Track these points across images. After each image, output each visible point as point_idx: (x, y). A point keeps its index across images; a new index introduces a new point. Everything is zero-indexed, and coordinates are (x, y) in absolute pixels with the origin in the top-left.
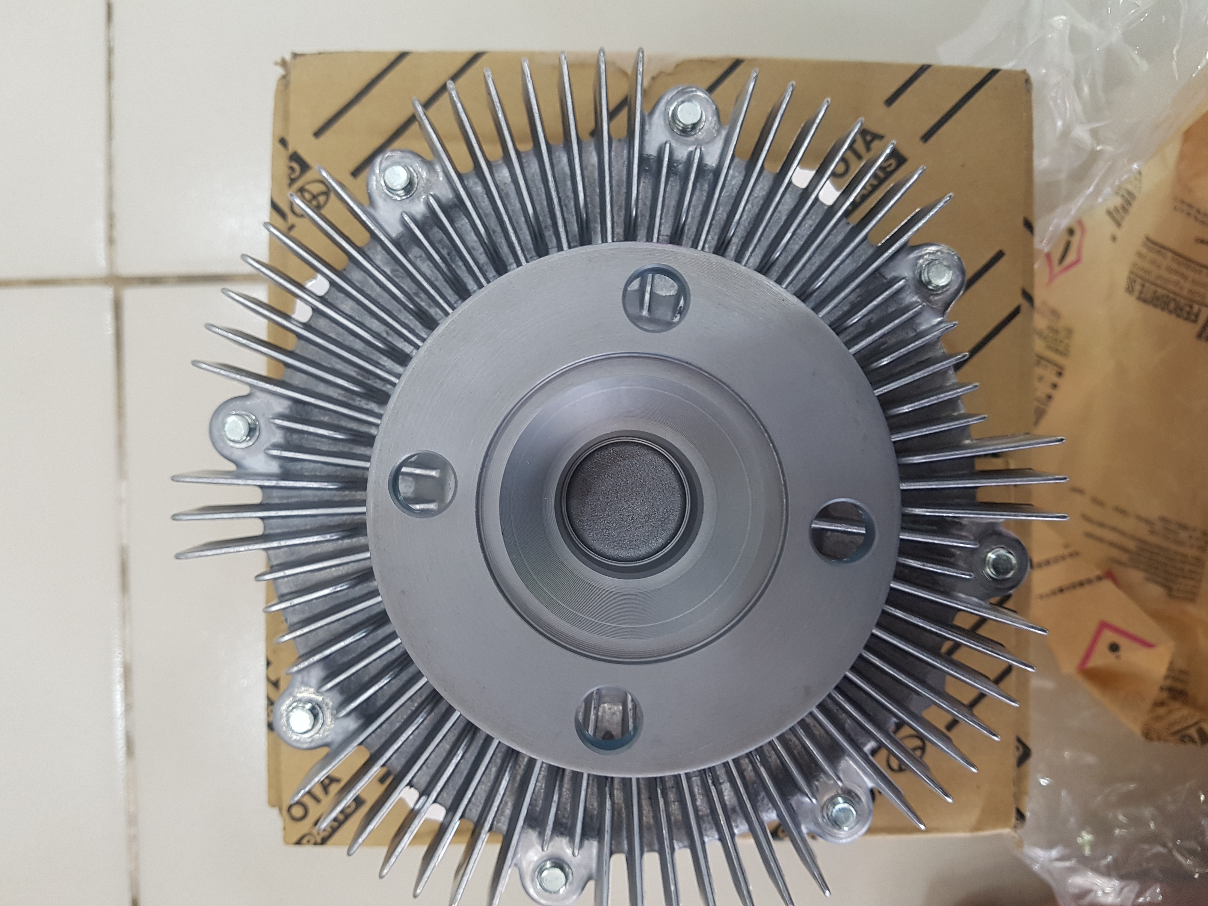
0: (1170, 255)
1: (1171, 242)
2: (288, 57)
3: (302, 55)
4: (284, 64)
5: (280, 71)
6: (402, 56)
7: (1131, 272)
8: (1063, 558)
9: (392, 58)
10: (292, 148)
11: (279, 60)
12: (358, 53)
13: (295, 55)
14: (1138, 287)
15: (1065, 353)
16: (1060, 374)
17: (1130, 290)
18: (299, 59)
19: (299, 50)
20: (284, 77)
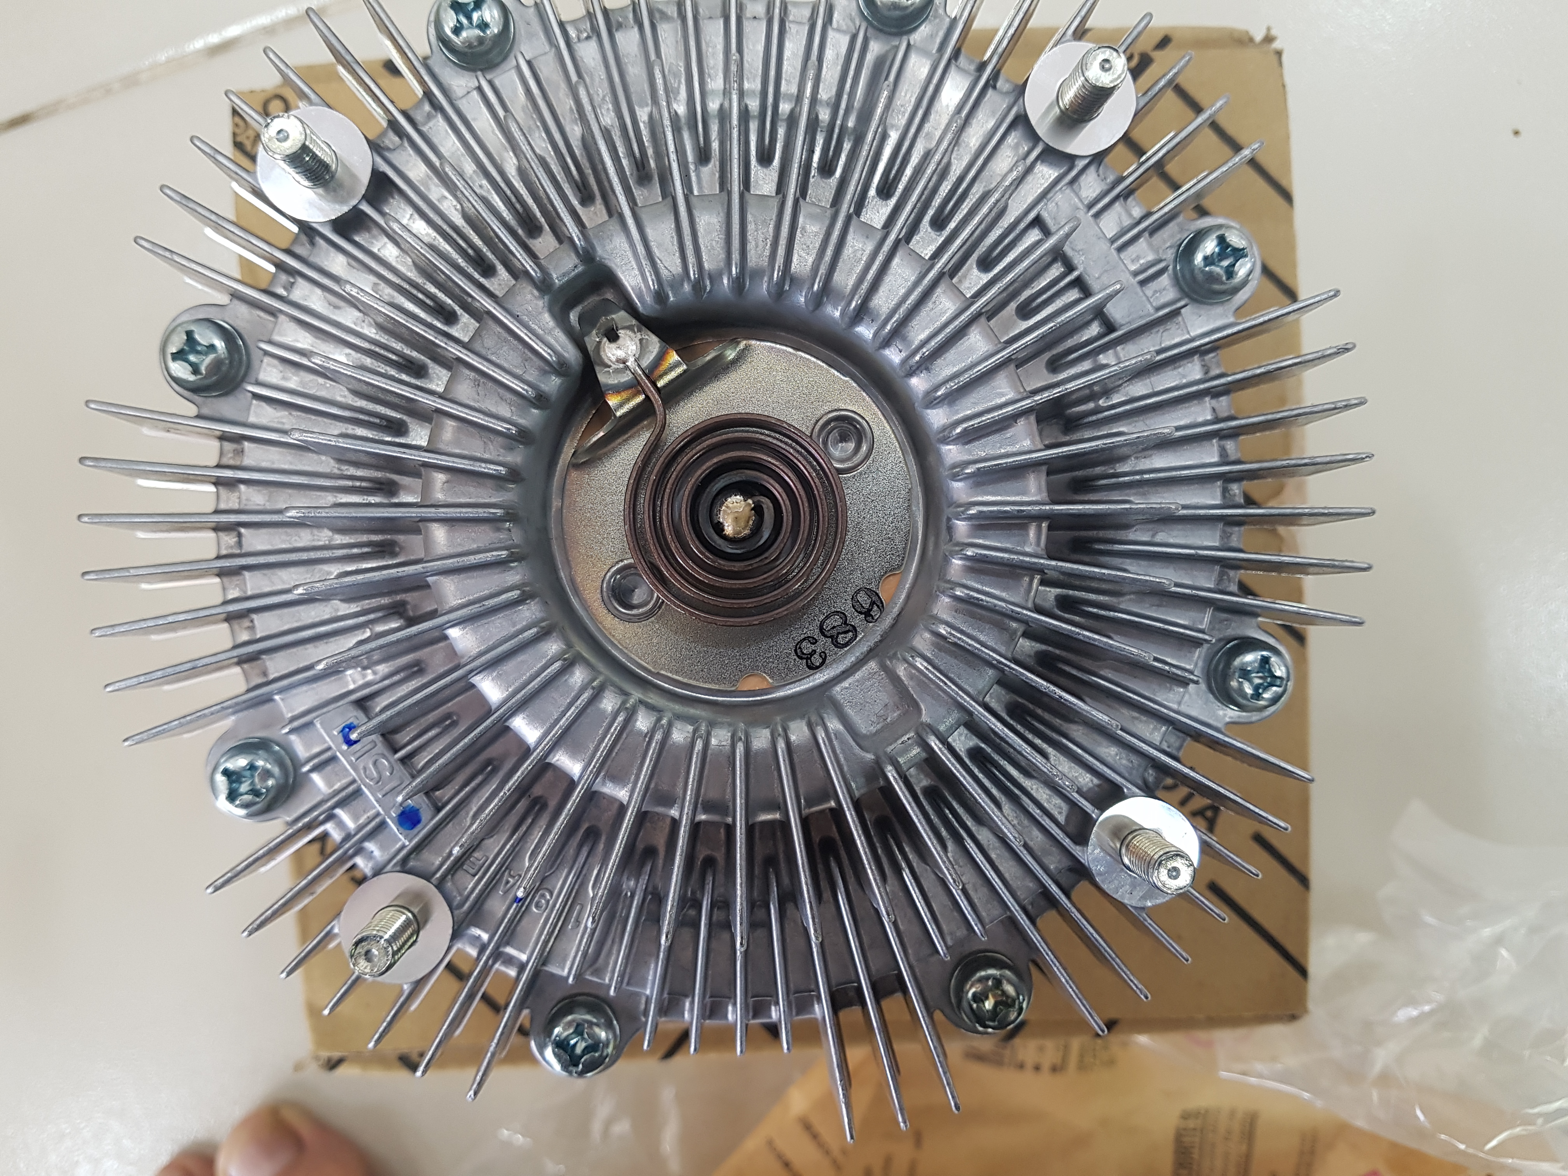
0: (1244, 1148)
1: (1261, 1146)
2: (1276, 45)
3: (1280, 63)
4: (1269, 39)
5: (1258, 37)
6: (1287, 196)
7: (1207, 1111)
8: (827, 1152)
9: (1284, 183)
10: (1157, 55)
11: (1274, 32)
12: (1288, 137)
13: (1279, 54)
14: (1191, 1124)
15: (1082, 1067)
16: (1054, 1069)
17: (1186, 1116)
18: (1274, 58)
19: (1285, 58)
20: (1251, 40)
